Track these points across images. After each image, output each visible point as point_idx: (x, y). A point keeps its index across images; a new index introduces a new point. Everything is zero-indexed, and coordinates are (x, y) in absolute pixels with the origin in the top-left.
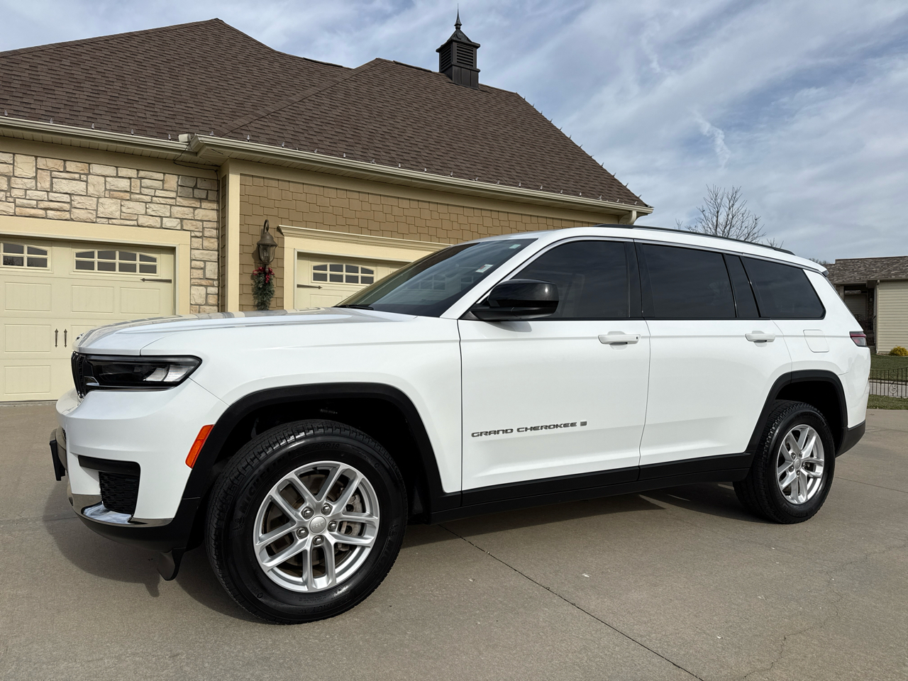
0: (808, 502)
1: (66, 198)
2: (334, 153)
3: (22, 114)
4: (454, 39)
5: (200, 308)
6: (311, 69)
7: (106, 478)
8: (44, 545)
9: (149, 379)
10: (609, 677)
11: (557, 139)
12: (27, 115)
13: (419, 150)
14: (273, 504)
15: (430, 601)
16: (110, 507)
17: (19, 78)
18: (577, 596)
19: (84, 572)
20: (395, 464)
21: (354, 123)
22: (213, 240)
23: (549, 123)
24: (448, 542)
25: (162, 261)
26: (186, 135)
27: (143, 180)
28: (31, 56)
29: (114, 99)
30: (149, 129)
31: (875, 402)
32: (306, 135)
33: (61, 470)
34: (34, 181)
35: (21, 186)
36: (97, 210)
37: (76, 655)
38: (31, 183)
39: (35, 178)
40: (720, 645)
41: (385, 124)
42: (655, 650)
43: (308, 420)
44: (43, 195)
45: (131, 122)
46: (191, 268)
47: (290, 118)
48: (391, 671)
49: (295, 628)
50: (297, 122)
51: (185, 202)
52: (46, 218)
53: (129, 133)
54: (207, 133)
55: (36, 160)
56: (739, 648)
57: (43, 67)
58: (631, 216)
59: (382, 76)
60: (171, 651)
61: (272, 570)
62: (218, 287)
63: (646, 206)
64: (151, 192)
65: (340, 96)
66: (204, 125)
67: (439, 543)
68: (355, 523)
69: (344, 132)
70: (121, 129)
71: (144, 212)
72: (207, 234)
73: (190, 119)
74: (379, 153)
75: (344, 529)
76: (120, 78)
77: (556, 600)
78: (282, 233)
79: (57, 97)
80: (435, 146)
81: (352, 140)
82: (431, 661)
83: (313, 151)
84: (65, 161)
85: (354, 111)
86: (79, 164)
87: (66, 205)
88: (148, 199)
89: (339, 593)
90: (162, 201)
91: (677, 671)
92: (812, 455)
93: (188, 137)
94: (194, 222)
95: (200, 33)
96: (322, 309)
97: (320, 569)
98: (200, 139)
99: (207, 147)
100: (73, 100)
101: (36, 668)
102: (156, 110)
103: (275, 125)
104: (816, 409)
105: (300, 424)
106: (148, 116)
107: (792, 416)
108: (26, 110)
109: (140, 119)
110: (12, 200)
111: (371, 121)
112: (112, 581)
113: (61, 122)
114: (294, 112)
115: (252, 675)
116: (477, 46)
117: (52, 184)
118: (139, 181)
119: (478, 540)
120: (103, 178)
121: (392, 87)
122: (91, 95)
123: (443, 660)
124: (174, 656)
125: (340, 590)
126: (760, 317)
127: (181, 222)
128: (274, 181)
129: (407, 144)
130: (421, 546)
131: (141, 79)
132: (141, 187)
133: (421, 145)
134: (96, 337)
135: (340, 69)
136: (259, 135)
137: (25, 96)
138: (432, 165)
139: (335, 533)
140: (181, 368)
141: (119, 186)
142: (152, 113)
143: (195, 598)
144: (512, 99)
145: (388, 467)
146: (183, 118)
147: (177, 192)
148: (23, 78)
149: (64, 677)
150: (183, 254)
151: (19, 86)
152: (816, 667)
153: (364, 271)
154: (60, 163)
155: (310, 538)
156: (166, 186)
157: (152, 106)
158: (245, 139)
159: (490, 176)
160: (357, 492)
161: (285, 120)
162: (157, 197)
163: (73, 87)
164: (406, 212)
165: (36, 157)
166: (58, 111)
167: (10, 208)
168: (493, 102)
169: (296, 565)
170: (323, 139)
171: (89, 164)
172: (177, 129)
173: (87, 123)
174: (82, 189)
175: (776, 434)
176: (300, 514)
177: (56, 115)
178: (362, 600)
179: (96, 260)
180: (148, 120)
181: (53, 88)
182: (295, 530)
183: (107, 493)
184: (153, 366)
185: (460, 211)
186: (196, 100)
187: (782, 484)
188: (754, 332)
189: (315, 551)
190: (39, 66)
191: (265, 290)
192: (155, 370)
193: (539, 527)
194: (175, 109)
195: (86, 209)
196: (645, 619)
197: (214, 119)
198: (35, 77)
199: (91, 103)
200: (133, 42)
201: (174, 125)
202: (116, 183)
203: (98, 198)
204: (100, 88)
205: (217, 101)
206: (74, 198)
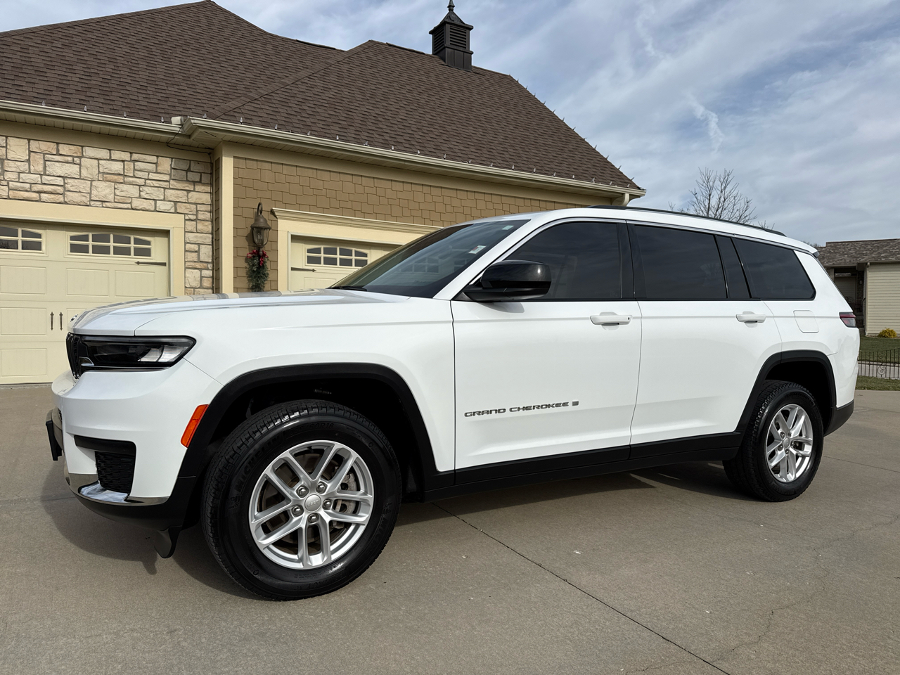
0: (797, 480)
1: (60, 181)
2: (327, 135)
3: (14, 96)
4: (447, 20)
5: (194, 291)
6: (304, 52)
7: (102, 457)
8: (42, 524)
9: (143, 359)
10: (599, 651)
11: (550, 121)
12: (19, 97)
13: (412, 132)
14: (268, 483)
15: (424, 577)
16: (106, 486)
17: (10, 60)
18: (569, 572)
19: (82, 551)
20: (389, 443)
21: (347, 106)
22: (207, 223)
23: (543, 105)
24: (441, 520)
25: (157, 244)
26: (179, 118)
27: (136, 163)
28: (22, 38)
29: (106, 81)
30: (142, 112)
31: (863, 383)
32: (299, 118)
33: (57, 450)
34: (27, 164)
35: (14, 169)
36: (90, 193)
37: (75, 631)
38: (24, 166)
39: (28, 161)
40: (708, 619)
41: (378, 106)
42: (645, 624)
43: (302, 400)
44: (37, 178)
45: (124, 105)
46: (186, 251)
47: (283, 100)
48: (385, 646)
49: (291, 604)
50: (290, 105)
51: (179, 185)
52: (39, 201)
53: (122, 115)
54: (200, 115)
55: (29, 142)
56: (727, 622)
57: (34, 49)
58: (624, 199)
59: (375, 58)
60: (168, 627)
61: (268, 547)
62: (213, 270)
63: (639, 188)
64: (145, 175)
65: (333, 78)
66: (196, 108)
67: (433, 521)
68: (350, 501)
69: (337, 114)
70: (114, 112)
71: (137, 195)
72: (200, 217)
73: (183, 102)
74: (372, 136)
75: (338, 507)
76: (112, 60)
77: (548, 576)
78: (275, 216)
79: (48, 79)
80: (428, 129)
81: (345, 123)
82: (425, 635)
83: (306, 134)
84: (58, 144)
85: (347, 93)
86: (72, 147)
87: (59, 188)
88: (141, 182)
89: (334, 569)
90: (156, 184)
91: (666, 645)
92: (801, 435)
93: (181, 119)
94: (188, 205)
95: (191, 15)
96: (316, 291)
97: (315, 547)
98: (192, 121)
99: (200, 130)
100: (65, 82)
101: (36, 644)
102: (148, 92)
103: (267, 107)
104: (805, 389)
105: (294, 404)
106: (140, 98)
107: (782, 396)
108: (17, 92)
109: (132, 102)
110: (5, 183)
111: (364, 103)
112: (110, 559)
113: (54, 105)
114: (286, 94)
115: (249, 649)
116: (470, 28)
117: (45, 167)
118: (132, 163)
119: (472, 518)
120: (96, 161)
121: (385, 69)
122: (83, 77)
123: (437, 635)
124: (171, 632)
125: (335, 567)
126: (750, 297)
127: (175, 205)
128: (267, 164)
129: (399, 126)
130: (415, 524)
131: (133, 61)
132: (135, 170)
133: (414, 127)
134: (91, 317)
135: (333, 51)
136: (252, 117)
137: (16, 78)
138: (425, 147)
139: (330, 511)
140: (175, 348)
141: (112, 169)
142: (144, 96)
143: (192, 575)
144: (505, 82)
145: (382, 446)
146: (176, 101)
147: (170, 175)
148: (14, 61)
149: (62, 652)
150: (177, 238)
151: (10, 68)
152: (803, 640)
153: (358, 254)
154: (53, 145)
155: (305, 516)
156: (160, 169)
157: (144, 88)
158: (238, 122)
159: (483, 159)
160: (352, 470)
161: (277, 102)
162: (150, 180)
163: (65, 70)
164: (400, 195)
165: (29, 140)
166: (50, 93)
167: (3, 191)
168: (487, 84)
169: (292, 542)
170: (316, 121)
171: (82, 147)
172: (170, 112)
173: (78, 106)
174: (75, 172)
175: (765, 414)
176: (295, 493)
177: (48, 97)
178: (357, 577)
179: (90, 243)
180: (141, 103)
181: (45, 70)
182: (290, 509)
183: (103, 472)
184: (148, 347)
185: (453, 193)
186: (188, 82)
187: (771, 462)
188: (744, 313)
189: (310, 529)
190: (30, 48)
191: (259, 273)
192: (149, 350)
193: (531, 505)
194: (167, 92)
195: (80, 192)
196: (635, 594)
197: (207, 102)
198: (27, 59)
199: (84, 85)
200: (125, 24)
201: (167, 107)
202: (109, 166)
203: (92, 181)
204: (92, 71)
205: (210, 83)
206: (68, 181)
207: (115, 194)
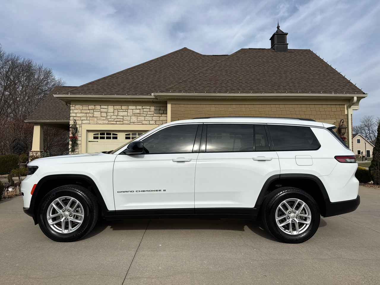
1: (122, 117)
3: (109, 94)
4: (276, 33)
11: (322, 67)
12: (110, 94)
13: (242, 84)
14: (52, 207)
21: (217, 79)
27: (144, 109)
29: (137, 84)
30: (145, 93)
32: (195, 87)
34: (113, 113)
35: (110, 115)
36: (130, 120)
38: (112, 114)
39: (113, 112)
41: (231, 76)
44: (115, 117)
45: (140, 91)
47: (191, 81)
50: (193, 82)
51: (157, 115)
52: (116, 124)
53: (138, 95)
57: (121, 77)
59: (240, 56)
61: (53, 225)
63: (364, 93)
64: (146, 113)
65: (217, 68)
69: (211, 83)
71: (144, 120)
73: (159, 87)
74: (222, 89)
75: (75, 217)
76: (143, 77)
79: (121, 86)
80: (251, 82)
81: (213, 86)
83: (194, 92)
84: (121, 106)
85: (220, 74)
86: (125, 107)
87: (122, 120)
88: (145, 115)
90: (149, 115)
94: (159, 122)
95: (176, 54)
97: (66, 228)
98: (155, 94)
100: (125, 87)
103: (184, 85)
108: (110, 92)
109: (143, 90)
110: (107, 119)
111: (226, 76)
113: (119, 95)
114: (194, 78)
116: (287, 34)
117: (118, 114)
118: (142, 110)
120: (132, 110)
121: (242, 59)
122: (131, 84)
127: (156, 122)
128: (182, 105)
129: (237, 83)
131: (149, 76)
132: (143, 112)
133: (244, 82)
137: (112, 88)
138: (244, 90)
141: (137, 112)
142: (148, 87)
147: (154, 112)
148: (113, 82)
151: (111, 85)
154: (120, 107)
155: (64, 218)
156: (151, 110)
157: (148, 84)
158: (169, 92)
159: (272, 90)
161: (189, 82)
163: (126, 82)
165: (114, 106)
166: (119, 91)
167: (106, 122)
168: (293, 56)
170: (201, 87)
171: (128, 106)
173: (125, 94)
174: (126, 114)
176: (61, 211)
179: (131, 136)
180: (145, 90)
181: (121, 84)
185: (259, 106)
186: (164, 80)
189: (65, 222)
194: (156, 84)
195: (127, 120)
198: (117, 81)
199: (130, 87)
200: (152, 63)
201: (153, 90)
202: (135, 111)
203: (131, 116)
204: (135, 81)
205: (172, 79)
206: (124, 117)
207: (137, 120)
